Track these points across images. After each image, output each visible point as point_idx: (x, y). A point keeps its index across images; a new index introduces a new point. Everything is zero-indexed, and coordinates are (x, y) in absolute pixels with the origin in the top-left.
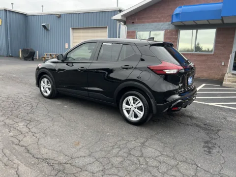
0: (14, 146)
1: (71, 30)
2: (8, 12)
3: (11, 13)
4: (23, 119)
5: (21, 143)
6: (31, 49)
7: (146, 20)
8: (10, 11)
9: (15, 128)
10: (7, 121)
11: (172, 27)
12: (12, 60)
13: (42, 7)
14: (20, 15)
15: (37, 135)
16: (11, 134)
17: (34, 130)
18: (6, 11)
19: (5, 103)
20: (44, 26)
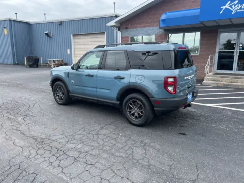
0: (13, 130)
1: (72, 36)
2: (12, 22)
3: (16, 23)
4: (21, 115)
5: (18, 129)
6: (36, 57)
7: (138, 26)
8: (14, 21)
9: (15, 121)
10: (10, 117)
11: (161, 31)
12: (19, 67)
13: (45, 15)
14: (24, 24)
15: (30, 124)
16: (12, 124)
17: (28, 121)
18: (10, 21)
19: (9, 105)
20: (47, 34)
